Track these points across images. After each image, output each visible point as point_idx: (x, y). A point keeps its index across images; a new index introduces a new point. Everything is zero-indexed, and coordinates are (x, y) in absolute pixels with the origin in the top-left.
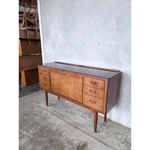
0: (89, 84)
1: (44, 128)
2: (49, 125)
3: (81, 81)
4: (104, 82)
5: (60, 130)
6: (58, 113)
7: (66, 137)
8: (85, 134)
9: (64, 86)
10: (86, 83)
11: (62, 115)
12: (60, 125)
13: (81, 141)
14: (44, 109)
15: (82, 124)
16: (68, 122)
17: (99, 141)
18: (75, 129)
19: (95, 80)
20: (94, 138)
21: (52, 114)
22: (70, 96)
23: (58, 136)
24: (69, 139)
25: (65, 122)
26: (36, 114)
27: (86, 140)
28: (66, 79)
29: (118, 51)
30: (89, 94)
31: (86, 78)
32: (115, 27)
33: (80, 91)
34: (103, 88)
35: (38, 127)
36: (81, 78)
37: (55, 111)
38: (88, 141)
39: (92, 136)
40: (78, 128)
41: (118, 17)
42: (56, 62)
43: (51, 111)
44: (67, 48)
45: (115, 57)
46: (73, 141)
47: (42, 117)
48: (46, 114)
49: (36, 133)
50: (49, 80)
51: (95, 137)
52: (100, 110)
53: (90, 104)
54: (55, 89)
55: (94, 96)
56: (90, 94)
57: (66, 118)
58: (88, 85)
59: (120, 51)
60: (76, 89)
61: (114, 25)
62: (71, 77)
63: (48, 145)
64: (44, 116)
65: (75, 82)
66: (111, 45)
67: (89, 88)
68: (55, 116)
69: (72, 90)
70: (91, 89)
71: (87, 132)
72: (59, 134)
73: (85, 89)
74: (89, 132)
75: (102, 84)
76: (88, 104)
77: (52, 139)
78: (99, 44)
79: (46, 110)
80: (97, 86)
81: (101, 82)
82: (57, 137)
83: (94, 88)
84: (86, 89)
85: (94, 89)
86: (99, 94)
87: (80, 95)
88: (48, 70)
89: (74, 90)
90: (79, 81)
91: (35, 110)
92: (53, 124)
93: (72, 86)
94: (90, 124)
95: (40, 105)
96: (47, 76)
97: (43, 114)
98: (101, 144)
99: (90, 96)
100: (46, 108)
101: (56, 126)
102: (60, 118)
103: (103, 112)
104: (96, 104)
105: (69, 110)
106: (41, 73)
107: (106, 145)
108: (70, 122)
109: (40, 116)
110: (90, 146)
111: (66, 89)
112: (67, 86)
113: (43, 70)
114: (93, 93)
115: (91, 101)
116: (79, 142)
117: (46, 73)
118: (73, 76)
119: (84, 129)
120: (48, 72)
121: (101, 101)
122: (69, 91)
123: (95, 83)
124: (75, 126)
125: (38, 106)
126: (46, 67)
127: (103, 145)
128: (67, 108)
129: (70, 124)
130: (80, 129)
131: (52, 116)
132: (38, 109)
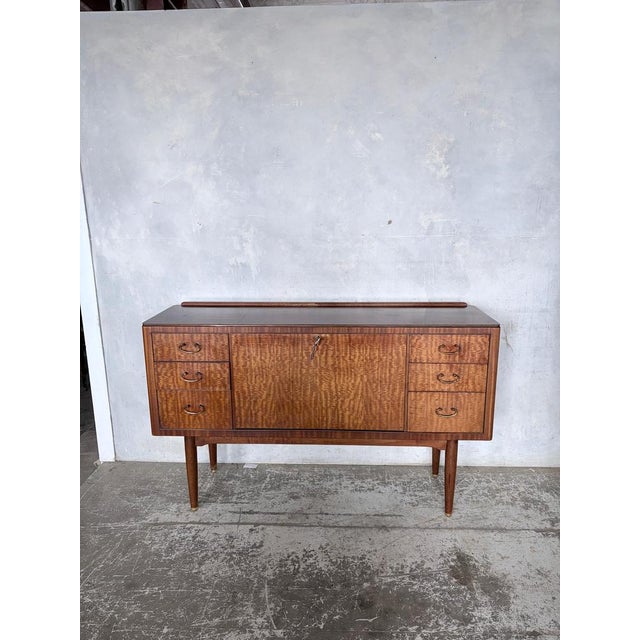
0: (432, 355)
1: (288, 585)
2: (292, 567)
3: (398, 354)
4: (486, 340)
5: (351, 560)
6: (265, 513)
7: (391, 568)
8: (427, 531)
9: (314, 388)
10: (421, 353)
11: (293, 515)
12: (328, 545)
13: (442, 555)
14: (191, 523)
15: (386, 511)
16: (341, 524)
17: (482, 529)
18: (387, 534)
19: (455, 339)
20: (462, 528)
21: (250, 527)
22: (347, 421)
23: (367, 581)
24: (407, 571)
25: (333, 530)
26: (185, 556)
27: (450, 545)
28: (326, 358)
29: (456, 245)
30: (431, 389)
31: (423, 337)
32: (444, 172)
33: (394, 390)
34: (484, 359)
35: (257, 593)
36: (400, 342)
37: (251, 512)
38: (458, 545)
39: (451, 529)
40: (394, 528)
41: (449, 143)
42: (185, 305)
43: (228, 517)
44: (242, 240)
45: (447, 263)
46: (425, 567)
47: (230, 554)
48: (231, 537)
49: (281, 612)
50: (227, 381)
51: (458, 525)
52: (474, 431)
53: (435, 425)
54: (260, 413)
55: (453, 390)
56: (437, 388)
57: (319, 516)
58: (428, 359)
59: (462, 243)
60: (376, 387)
61: (439, 168)
62: (353, 347)
63: (371, 620)
64: (233, 547)
65: (372, 361)
66: (432, 226)
67: (433, 370)
68: (272, 527)
69: (356, 394)
70: (442, 371)
71: (427, 524)
72: (363, 573)
73: (417, 374)
74: (433, 522)
75: (481, 346)
76: (429, 423)
77: (361, 599)
78: (390, 222)
79: (208, 524)
80: (461, 357)
81: (476, 341)
82: (366, 585)
83: (450, 365)
84: (420, 376)
85: (451, 368)
86: (470, 381)
87: (396, 403)
88: (217, 340)
89: (367, 391)
90: (391, 354)
91: (156, 547)
92: (300, 556)
93: (359, 379)
94: (407, 499)
95: (150, 519)
96: (212, 369)
97: (214, 541)
98: (492, 534)
99: (436, 395)
100: (193, 517)
101: (320, 556)
102: (296, 525)
103: (484, 433)
104: (460, 414)
105: (295, 490)
106: (171, 362)
107: (502, 530)
108: (347, 523)
109: (216, 555)
110: (476, 555)
111: (326, 397)
112: (333, 383)
113: (180, 347)
114: (450, 382)
115: (440, 412)
116: (442, 560)
117: (205, 355)
118: (363, 342)
119: (411, 522)
120: (215, 350)
121: (476, 402)
122: (342, 401)
123: (456, 350)
124: (376, 526)
125: (146, 526)
126: (203, 329)
127: (499, 536)
128: (279, 486)
129: (355, 527)
130: (400, 527)
131: (261, 533)
132: (166, 535)
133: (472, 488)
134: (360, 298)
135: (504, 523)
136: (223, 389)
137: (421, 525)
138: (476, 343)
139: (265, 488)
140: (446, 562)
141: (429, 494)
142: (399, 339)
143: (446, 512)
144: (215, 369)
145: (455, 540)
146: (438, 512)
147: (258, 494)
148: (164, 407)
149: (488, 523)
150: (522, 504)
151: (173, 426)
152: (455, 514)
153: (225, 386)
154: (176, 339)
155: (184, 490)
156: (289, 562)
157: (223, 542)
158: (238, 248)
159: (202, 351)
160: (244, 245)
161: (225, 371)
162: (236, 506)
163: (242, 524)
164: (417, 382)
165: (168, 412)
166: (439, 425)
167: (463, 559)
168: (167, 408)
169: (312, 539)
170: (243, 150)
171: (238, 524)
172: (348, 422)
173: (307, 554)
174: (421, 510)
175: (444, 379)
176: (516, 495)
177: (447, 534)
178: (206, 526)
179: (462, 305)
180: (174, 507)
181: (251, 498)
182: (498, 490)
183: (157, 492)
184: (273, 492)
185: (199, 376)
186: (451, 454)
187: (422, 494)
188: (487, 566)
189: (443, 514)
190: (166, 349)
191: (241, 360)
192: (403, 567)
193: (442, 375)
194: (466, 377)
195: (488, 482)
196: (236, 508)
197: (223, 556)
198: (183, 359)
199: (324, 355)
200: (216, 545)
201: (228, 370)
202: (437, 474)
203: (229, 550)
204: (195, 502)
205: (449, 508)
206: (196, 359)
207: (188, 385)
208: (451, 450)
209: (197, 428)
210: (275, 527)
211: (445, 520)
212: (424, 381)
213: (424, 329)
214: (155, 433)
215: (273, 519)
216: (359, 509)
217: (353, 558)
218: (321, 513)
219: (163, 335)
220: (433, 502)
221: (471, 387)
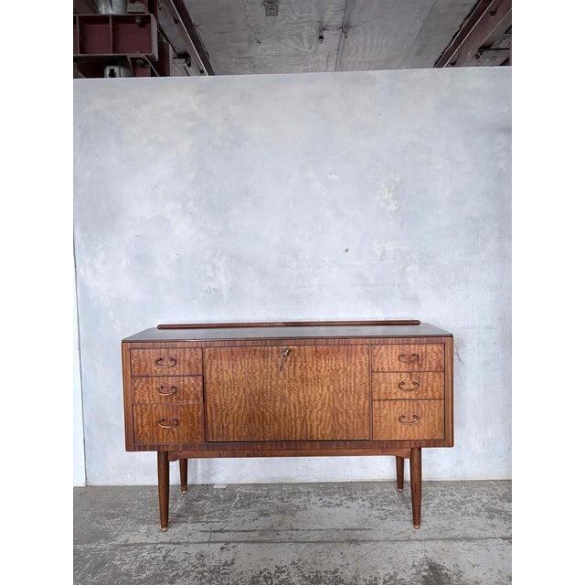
0: (392, 364)
2: (265, 583)
3: (361, 363)
4: (441, 348)
5: (323, 574)
6: (235, 531)
7: (365, 580)
8: (398, 543)
9: (283, 399)
10: (382, 363)
11: (263, 532)
12: (300, 560)
13: (413, 566)
15: (355, 525)
16: (312, 539)
17: (450, 539)
18: (358, 548)
19: (413, 349)
21: (221, 545)
22: (315, 430)
24: (381, 581)
25: (305, 546)
27: (422, 556)
28: (294, 369)
29: (407, 269)
30: (394, 397)
31: (383, 347)
33: (359, 399)
34: (441, 367)
36: (362, 352)
37: (221, 531)
38: (429, 556)
39: (420, 540)
40: (364, 541)
41: (395, 182)
42: (161, 327)
43: (199, 537)
45: (399, 285)
46: (398, 578)
47: (201, 573)
48: (202, 556)
50: (200, 394)
51: (427, 536)
52: (436, 438)
53: (399, 432)
55: (414, 398)
56: (399, 397)
57: (290, 532)
58: (389, 369)
59: (411, 268)
60: (343, 397)
61: (388, 203)
62: (319, 357)
64: (204, 565)
65: (337, 371)
66: (384, 253)
67: (394, 378)
68: (242, 545)
69: (323, 404)
70: (403, 380)
71: (397, 537)
73: (380, 384)
74: (402, 535)
75: (437, 355)
76: (393, 431)
78: (347, 250)
79: (178, 543)
80: (420, 365)
81: (432, 349)
83: (410, 373)
84: (383, 385)
85: (411, 375)
86: (429, 388)
87: (361, 412)
88: (191, 355)
89: (334, 401)
90: (355, 364)
91: (125, 567)
92: (273, 572)
93: (326, 389)
94: (376, 513)
95: (120, 540)
96: (186, 382)
97: (185, 560)
98: (461, 544)
99: (398, 403)
100: (163, 537)
101: (293, 571)
102: (266, 542)
103: (446, 440)
104: (422, 421)
105: (264, 507)
106: (147, 376)
107: (470, 539)
108: (318, 538)
109: (187, 574)
110: (448, 564)
111: (295, 408)
112: (301, 394)
113: (157, 362)
114: (410, 390)
115: (403, 420)
116: (414, 571)
117: (180, 369)
118: (328, 353)
119: (381, 535)
120: (189, 364)
121: (436, 409)
122: (311, 412)
123: (415, 359)
124: (347, 541)
125: (116, 548)
126: (179, 345)
127: (467, 546)
128: (248, 504)
129: (326, 542)
130: (370, 541)
131: (232, 551)
132: (136, 556)
133: (437, 501)
134: (322, 318)
135: (472, 532)
136: (196, 402)
137: (391, 538)
138: (432, 352)
139: (235, 507)
140: (418, 573)
141: (396, 508)
142: (362, 349)
143: (415, 524)
144: (189, 382)
145: (426, 551)
146: (406, 525)
147: (228, 513)
148: (140, 421)
149: (455, 534)
150: (486, 514)
151: (147, 441)
152: (423, 527)
153: (198, 399)
154: (153, 354)
155: (155, 511)
156: (262, 579)
157: (194, 561)
158: (211, 275)
159: (177, 365)
160: (217, 272)
161: (198, 384)
162: (206, 525)
163: (213, 542)
164: (380, 390)
165: (142, 426)
166: (403, 432)
167: (435, 569)
168: (142, 423)
169: (283, 555)
170: (217, 190)
171: (209, 542)
172: (317, 433)
173: (279, 570)
174: (390, 524)
175: (405, 387)
176: (480, 506)
177: (417, 545)
178: (176, 546)
179: (416, 323)
180: (143, 528)
181: (221, 517)
182: (462, 503)
183: (127, 514)
184: (243, 510)
185: (174, 390)
186: (415, 462)
187: (389, 508)
188: (459, 574)
189: (412, 526)
190: (143, 364)
191: (214, 374)
192: (376, 579)
193: (403, 383)
194: (425, 385)
195: (452, 495)
196: (207, 527)
197: (194, 574)
198: (159, 374)
199: (292, 366)
200: (187, 564)
201: (201, 384)
202: (402, 488)
203: (200, 569)
204: (166, 522)
205: (417, 520)
206: (172, 373)
207: (163, 399)
208: (415, 459)
209: (170, 442)
210: (246, 545)
211: (415, 532)
212: (386, 390)
213: (384, 339)
214: (129, 448)
215: (244, 536)
216: (329, 524)
217: (326, 572)
218: (292, 529)
219: (141, 350)
220: (401, 516)
221: (430, 394)
